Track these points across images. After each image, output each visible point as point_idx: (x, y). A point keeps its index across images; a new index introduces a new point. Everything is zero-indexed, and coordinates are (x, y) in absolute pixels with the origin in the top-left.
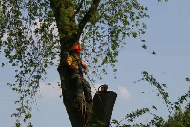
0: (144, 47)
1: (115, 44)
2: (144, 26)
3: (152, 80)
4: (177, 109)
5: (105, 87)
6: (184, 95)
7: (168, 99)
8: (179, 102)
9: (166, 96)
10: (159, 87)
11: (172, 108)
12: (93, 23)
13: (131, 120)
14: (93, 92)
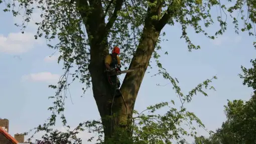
3: (166, 76)
6: (194, 88)
7: (180, 92)
8: (190, 95)
9: (178, 90)
10: (173, 81)
11: (184, 100)
13: (152, 112)
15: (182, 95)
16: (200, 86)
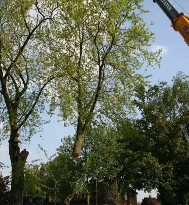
0: (41, 136)
1: (31, 134)
2: (43, 129)
3: (42, 149)
4: (50, 159)
5: (25, 150)
8: (51, 157)
9: (46, 155)
12: (24, 126)
14: (21, 151)
15: (47, 157)
16: (55, 154)
